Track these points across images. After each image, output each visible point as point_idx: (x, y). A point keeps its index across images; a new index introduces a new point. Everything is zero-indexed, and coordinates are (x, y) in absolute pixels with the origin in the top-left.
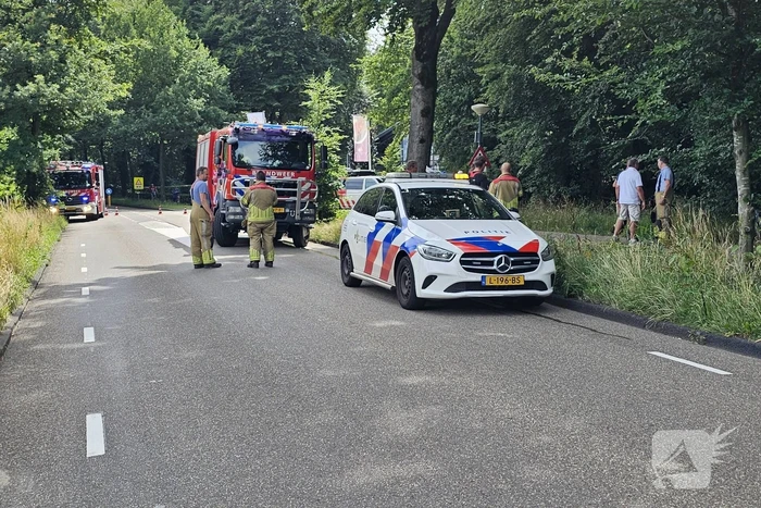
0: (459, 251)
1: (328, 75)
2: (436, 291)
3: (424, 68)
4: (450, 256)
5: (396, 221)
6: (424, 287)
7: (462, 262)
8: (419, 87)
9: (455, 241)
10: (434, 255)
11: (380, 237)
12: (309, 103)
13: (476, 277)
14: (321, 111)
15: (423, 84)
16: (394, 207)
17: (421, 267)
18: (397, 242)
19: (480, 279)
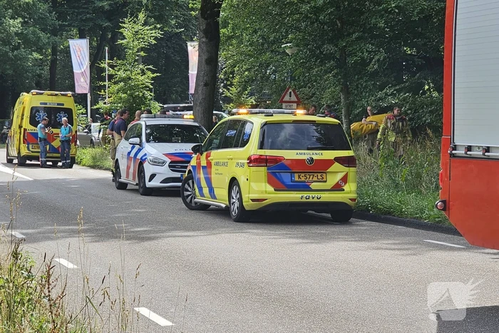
0: (169, 161)
1: (141, 16)
2: (156, 183)
3: (207, 24)
4: (164, 162)
5: (141, 144)
6: (150, 181)
7: (170, 166)
8: (204, 40)
9: (167, 155)
10: (157, 162)
11: (132, 155)
12: (124, 41)
13: (178, 175)
14: (136, 50)
15: (207, 38)
16: (139, 136)
17: (149, 169)
18: (139, 156)
19: (180, 176)
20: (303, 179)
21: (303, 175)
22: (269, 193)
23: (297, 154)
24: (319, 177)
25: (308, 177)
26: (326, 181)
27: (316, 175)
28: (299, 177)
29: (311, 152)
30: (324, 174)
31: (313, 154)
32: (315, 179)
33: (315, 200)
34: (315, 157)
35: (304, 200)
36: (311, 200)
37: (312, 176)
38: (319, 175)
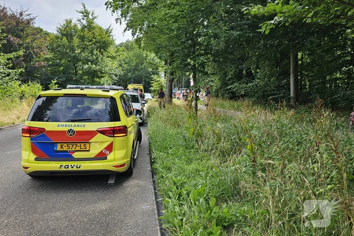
20: (65, 149)
21: (66, 145)
22: (30, 162)
23: (59, 126)
24: (82, 147)
25: (71, 146)
26: (89, 151)
27: (79, 144)
28: (62, 147)
29: (73, 124)
30: (88, 144)
31: (75, 126)
32: (78, 148)
33: (75, 169)
34: (76, 129)
35: (63, 169)
36: (70, 169)
37: (74, 146)
38: (82, 145)
